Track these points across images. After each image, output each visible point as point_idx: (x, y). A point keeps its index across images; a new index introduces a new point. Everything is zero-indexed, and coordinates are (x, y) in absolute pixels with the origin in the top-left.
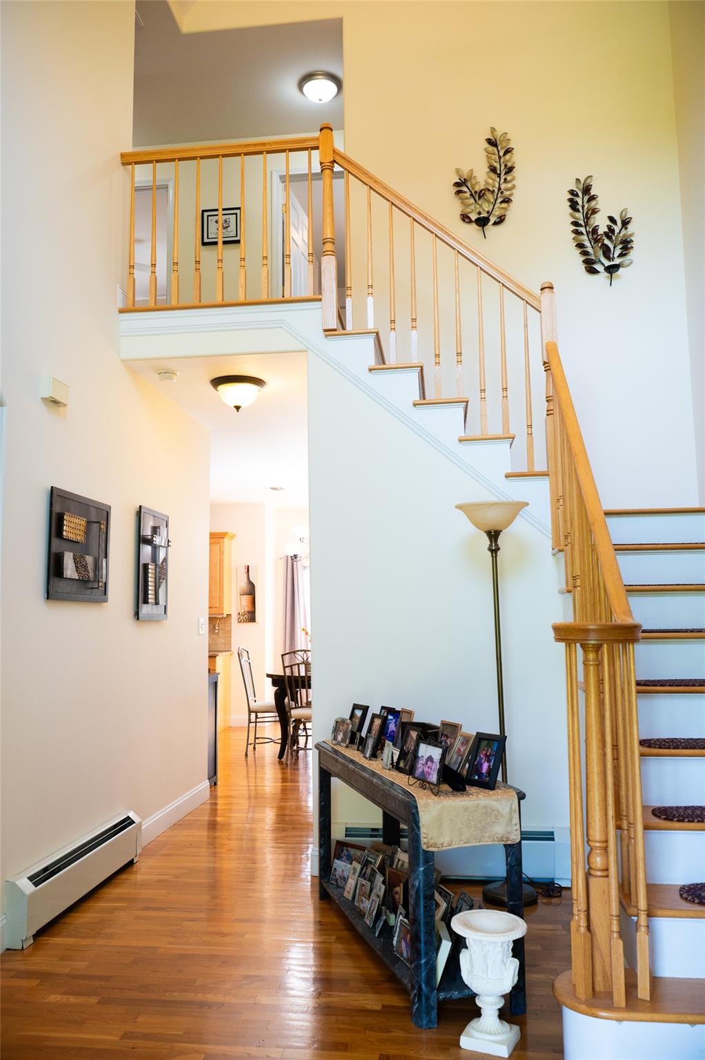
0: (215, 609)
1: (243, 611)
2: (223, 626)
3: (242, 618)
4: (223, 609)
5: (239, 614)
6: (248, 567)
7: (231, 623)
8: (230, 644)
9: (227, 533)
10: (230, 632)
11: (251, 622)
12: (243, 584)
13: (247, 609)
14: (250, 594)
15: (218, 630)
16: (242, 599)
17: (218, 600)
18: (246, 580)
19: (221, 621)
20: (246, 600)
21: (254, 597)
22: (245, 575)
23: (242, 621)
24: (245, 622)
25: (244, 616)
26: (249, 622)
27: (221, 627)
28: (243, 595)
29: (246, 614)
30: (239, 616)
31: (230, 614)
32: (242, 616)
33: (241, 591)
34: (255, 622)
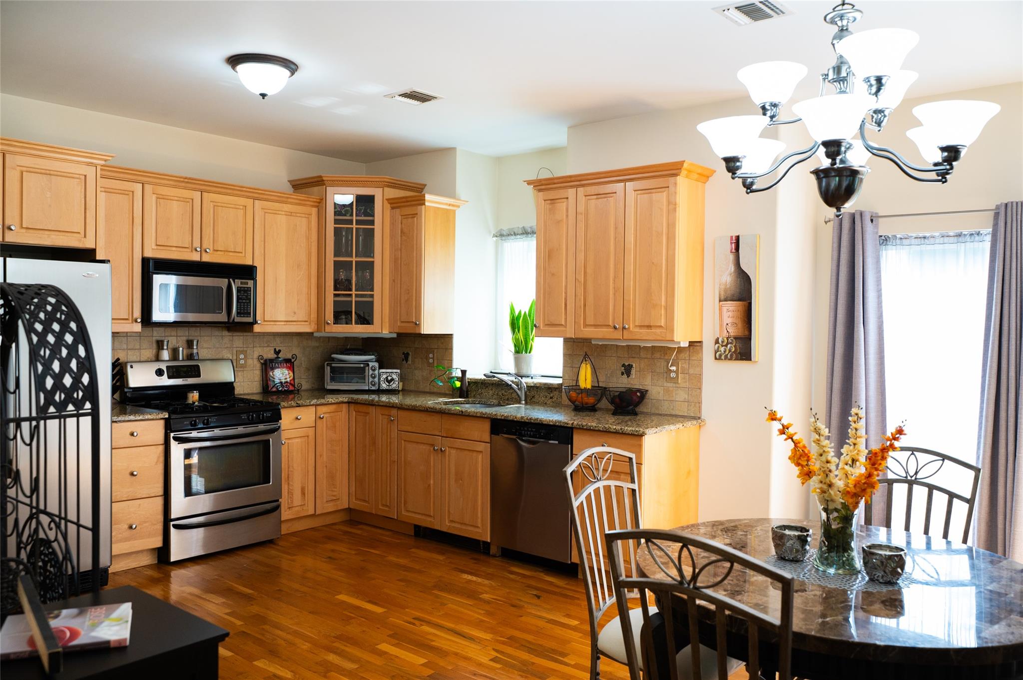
0: (658, 331)
1: (725, 334)
2: (686, 366)
3: (722, 349)
4: (672, 331)
5: (717, 342)
6: (738, 238)
7: (701, 360)
8: (700, 403)
9: (682, 163)
10: (699, 378)
11: (742, 359)
12: (727, 277)
13: (733, 331)
14: (739, 300)
15: (677, 372)
16: (725, 309)
17: (663, 312)
18: (732, 268)
19: (682, 355)
20: (731, 310)
21: (750, 304)
22: (731, 257)
23: (723, 357)
24: (729, 360)
25: (726, 346)
26: (736, 359)
27: (682, 366)
28: (726, 300)
29: (731, 343)
30: (717, 345)
31: (700, 342)
32: (722, 346)
33: (722, 293)
34: (751, 360)
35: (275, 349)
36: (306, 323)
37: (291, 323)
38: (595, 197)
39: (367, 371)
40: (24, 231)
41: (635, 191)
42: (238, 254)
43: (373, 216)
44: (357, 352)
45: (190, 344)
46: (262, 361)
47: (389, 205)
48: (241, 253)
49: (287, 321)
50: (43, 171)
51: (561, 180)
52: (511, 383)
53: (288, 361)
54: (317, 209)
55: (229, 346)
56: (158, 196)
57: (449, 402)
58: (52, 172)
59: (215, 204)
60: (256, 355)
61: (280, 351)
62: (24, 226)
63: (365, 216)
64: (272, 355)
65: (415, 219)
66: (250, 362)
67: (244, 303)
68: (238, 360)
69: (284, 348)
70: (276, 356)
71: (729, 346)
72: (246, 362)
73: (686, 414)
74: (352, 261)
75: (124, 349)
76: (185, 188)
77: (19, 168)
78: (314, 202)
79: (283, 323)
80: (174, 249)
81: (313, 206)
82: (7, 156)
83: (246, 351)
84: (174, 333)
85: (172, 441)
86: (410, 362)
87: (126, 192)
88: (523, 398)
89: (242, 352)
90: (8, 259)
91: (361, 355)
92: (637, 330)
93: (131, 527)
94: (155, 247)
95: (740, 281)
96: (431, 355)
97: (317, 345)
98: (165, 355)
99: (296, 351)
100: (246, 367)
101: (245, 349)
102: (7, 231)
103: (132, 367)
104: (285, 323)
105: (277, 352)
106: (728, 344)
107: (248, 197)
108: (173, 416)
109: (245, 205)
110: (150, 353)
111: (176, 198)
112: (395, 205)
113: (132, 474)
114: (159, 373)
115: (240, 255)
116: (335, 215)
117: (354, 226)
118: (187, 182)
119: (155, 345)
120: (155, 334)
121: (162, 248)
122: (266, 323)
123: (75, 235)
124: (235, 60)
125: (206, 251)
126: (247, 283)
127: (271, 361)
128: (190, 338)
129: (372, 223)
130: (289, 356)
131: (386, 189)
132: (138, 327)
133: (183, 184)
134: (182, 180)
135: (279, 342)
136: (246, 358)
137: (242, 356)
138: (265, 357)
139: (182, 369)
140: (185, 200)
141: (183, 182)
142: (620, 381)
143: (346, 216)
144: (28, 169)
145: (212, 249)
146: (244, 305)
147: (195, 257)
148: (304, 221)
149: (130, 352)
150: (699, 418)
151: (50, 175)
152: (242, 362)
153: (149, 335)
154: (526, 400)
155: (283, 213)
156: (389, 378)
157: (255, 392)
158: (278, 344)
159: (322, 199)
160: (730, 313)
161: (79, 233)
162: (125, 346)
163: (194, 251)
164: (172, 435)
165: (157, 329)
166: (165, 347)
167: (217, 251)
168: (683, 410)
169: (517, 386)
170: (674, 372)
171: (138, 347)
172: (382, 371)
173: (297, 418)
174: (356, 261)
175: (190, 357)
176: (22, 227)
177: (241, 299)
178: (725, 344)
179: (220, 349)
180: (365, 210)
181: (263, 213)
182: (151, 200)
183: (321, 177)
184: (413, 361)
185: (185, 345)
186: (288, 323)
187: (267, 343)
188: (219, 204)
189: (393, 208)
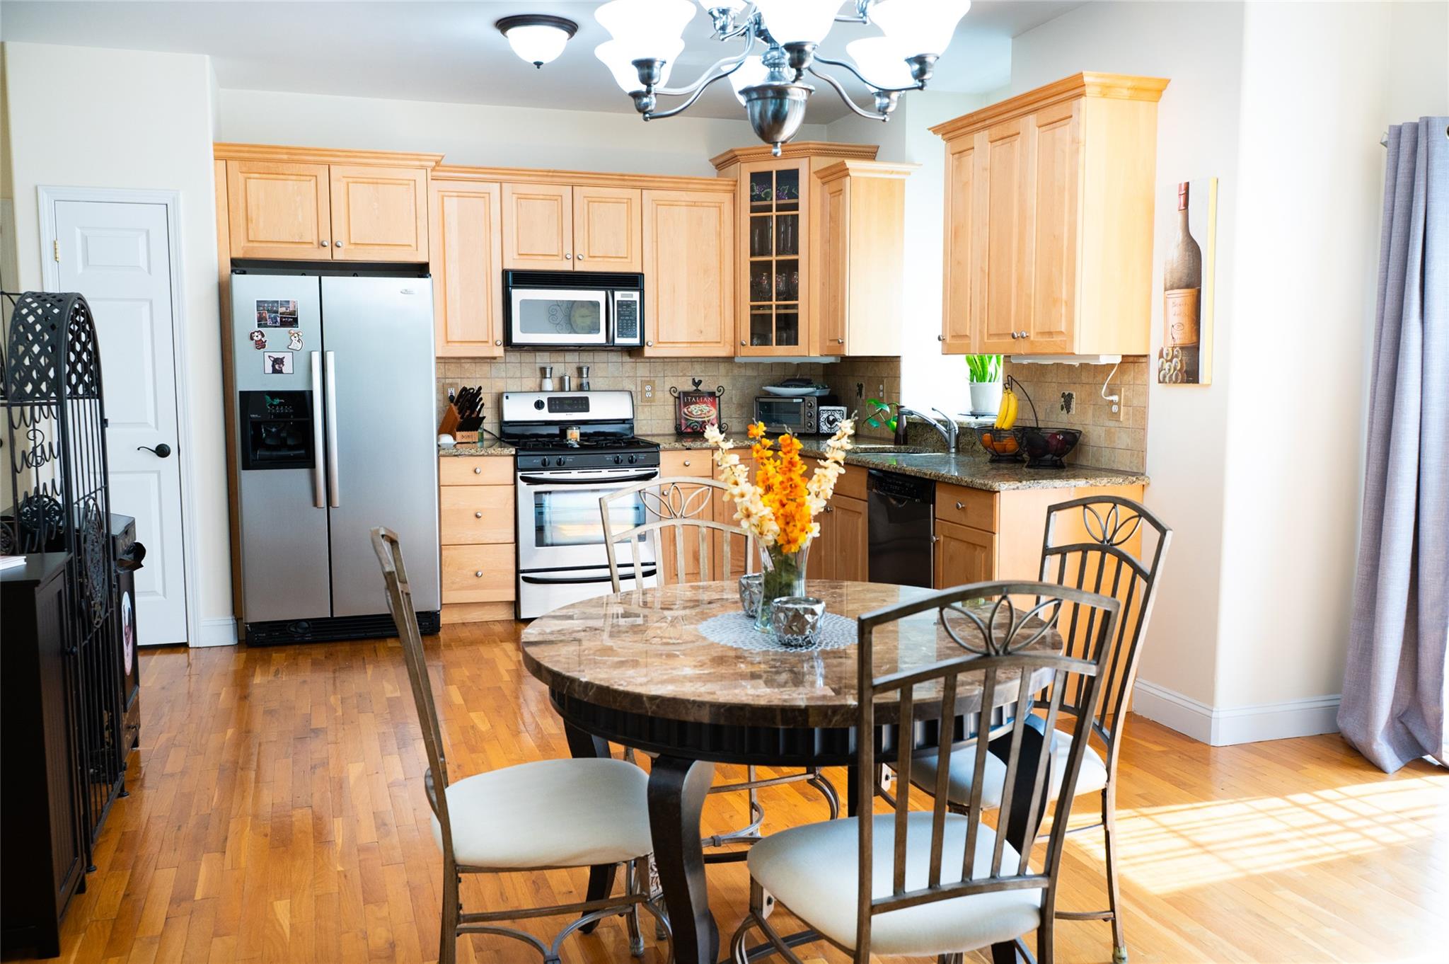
0: (1059, 339)
1: (1171, 343)
2: (1129, 394)
5: (1162, 354)
6: (1187, 186)
10: (1143, 413)
11: (1188, 382)
12: (1170, 254)
13: (1180, 338)
14: (1187, 287)
15: (1119, 404)
16: (1170, 302)
18: (1179, 235)
19: (1125, 378)
22: (1179, 217)
23: (1167, 380)
24: (1174, 383)
25: (1171, 361)
26: (1182, 382)
27: (1125, 396)
28: (1172, 288)
29: (1177, 357)
30: (1162, 360)
31: (1145, 356)
32: (1167, 361)
33: (1168, 277)
34: (1198, 382)
35: (694, 379)
36: (718, 345)
37: (696, 345)
38: (1000, 142)
39: (802, 408)
40: (353, 247)
41: (1039, 127)
42: (623, 260)
43: (797, 197)
44: (797, 383)
45: (580, 370)
46: (676, 395)
47: (819, 180)
48: (626, 258)
49: (691, 343)
50: (370, 180)
51: (965, 122)
52: (934, 422)
53: (712, 394)
54: (732, 195)
55: (631, 374)
56: (520, 196)
57: (870, 449)
58: (379, 181)
59: (590, 199)
60: (667, 387)
61: (700, 382)
62: (352, 242)
63: (789, 198)
64: (689, 387)
65: (841, 197)
66: (659, 395)
67: (627, 320)
68: (643, 392)
69: (707, 378)
70: (695, 388)
71: (1175, 360)
72: (654, 395)
73: (1128, 469)
74: (771, 262)
75: (502, 378)
76: (552, 184)
77: (345, 180)
78: (728, 185)
79: (685, 345)
80: (540, 258)
81: (726, 191)
82: (332, 167)
83: (654, 381)
84: (561, 359)
85: (519, 480)
86: (863, 397)
87: (482, 195)
88: (953, 444)
89: (648, 383)
90: (323, 278)
91: (802, 387)
92: (1040, 339)
93: (477, 575)
94: (518, 257)
95: (1189, 256)
96: (881, 386)
97: (755, 374)
98: (549, 384)
99: (724, 382)
100: (654, 401)
101: (652, 379)
102: (334, 248)
103: (507, 397)
104: (689, 345)
105: (697, 384)
106: (1172, 358)
107: (634, 187)
108: (522, 453)
109: (630, 197)
110: (532, 383)
111: (541, 197)
112: (826, 179)
113: (477, 516)
114: (539, 405)
115: (626, 260)
116: (752, 201)
117: (774, 213)
118: (552, 176)
119: (538, 374)
120: (538, 360)
121: (526, 257)
122: (659, 345)
123: (406, 248)
124: (505, 24)
125: (579, 259)
126: (632, 296)
127: (686, 394)
128: (581, 365)
129: (795, 207)
130: (714, 388)
131: (813, 158)
132: (499, 351)
133: (549, 179)
134: (545, 173)
135: (699, 371)
136: (653, 389)
137: (648, 388)
138: (680, 389)
139: (567, 402)
140: (552, 197)
141: (547, 176)
142: (1060, 420)
143: (766, 200)
144: (355, 180)
145: (586, 256)
146: (627, 324)
147: (566, 266)
148: (714, 211)
149: (509, 381)
150: (1143, 474)
151: (377, 183)
152: (649, 395)
153: (531, 361)
154: (957, 447)
155: (684, 203)
156: (831, 418)
157: (667, 432)
158: (698, 372)
159: (737, 181)
160: (1176, 308)
161: (410, 246)
162: (503, 374)
163: (565, 259)
164: (519, 474)
165: (541, 354)
166: (548, 376)
167: (594, 257)
168: (1124, 462)
169: (946, 427)
170: (1116, 404)
171: (519, 375)
172: (821, 408)
173: (685, 465)
174: (777, 261)
175: (581, 388)
176: (350, 243)
177: (622, 316)
178: (1169, 358)
179: (620, 379)
180: (790, 190)
181: (654, 206)
182: (510, 201)
183: (731, 151)
184: (866, 396)
185: (575, 374)
186: (693, 345)
187: (682, 372)
188: (593, 199)
189: (824, 184)
